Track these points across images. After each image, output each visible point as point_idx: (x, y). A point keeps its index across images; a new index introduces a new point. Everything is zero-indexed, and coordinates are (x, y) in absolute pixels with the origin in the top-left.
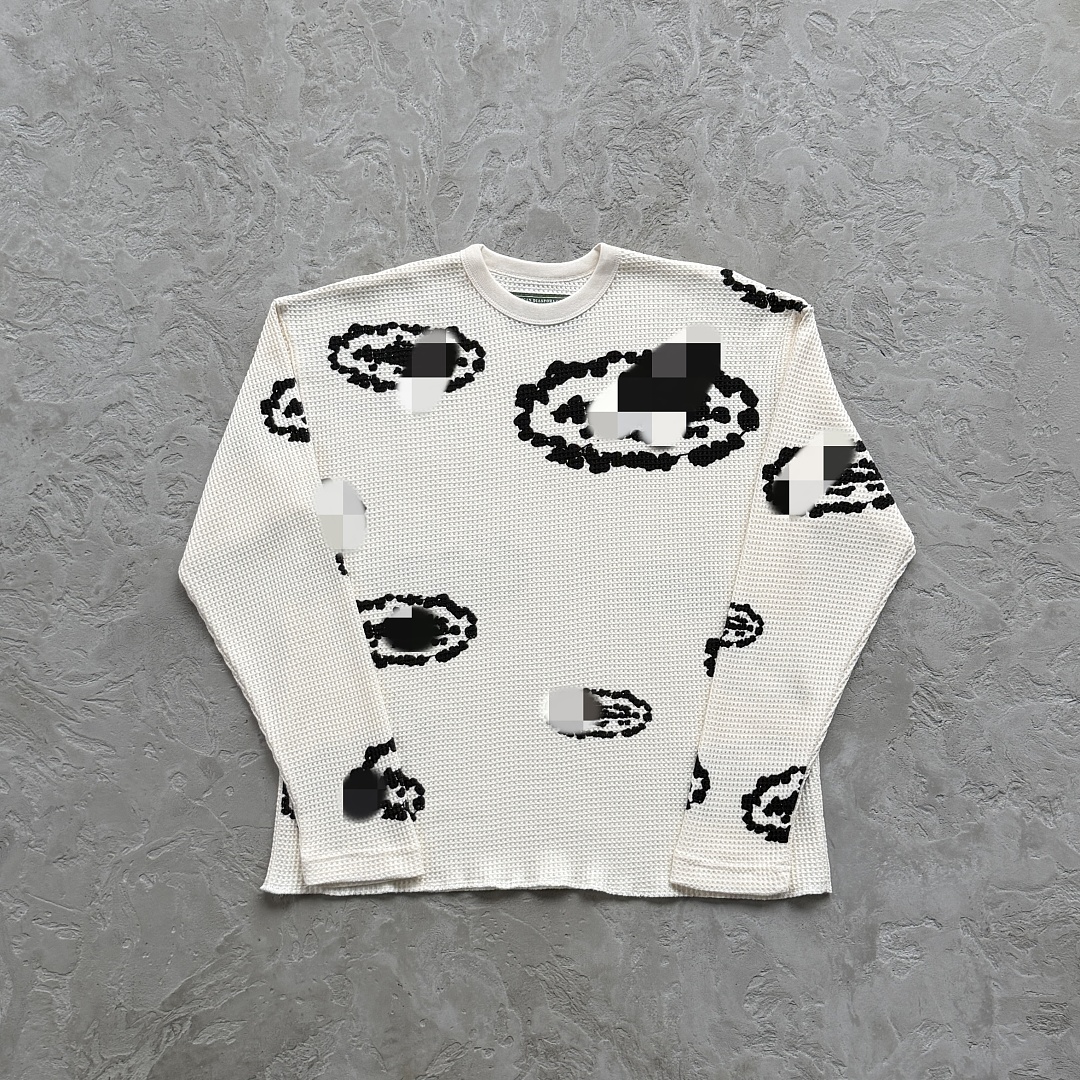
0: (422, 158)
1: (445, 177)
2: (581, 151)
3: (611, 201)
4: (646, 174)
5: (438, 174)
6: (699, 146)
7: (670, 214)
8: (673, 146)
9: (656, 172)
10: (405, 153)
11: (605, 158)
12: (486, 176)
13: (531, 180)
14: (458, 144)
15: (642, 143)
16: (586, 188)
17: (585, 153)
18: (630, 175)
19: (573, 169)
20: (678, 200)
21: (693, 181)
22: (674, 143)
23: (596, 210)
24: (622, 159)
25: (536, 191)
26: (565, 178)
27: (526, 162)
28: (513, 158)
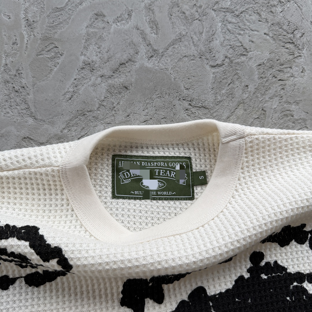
0: (23, 23)
1: (45, 39)
2: (187, 13)
3: (222, 57)
4: (256, 33)
5: (39, 36)
6: (304, 9)
7: (285, 70)
8: (279, 9)
9: (266, 31)
10: (6, 19)
11: (213, 19)
12: (89, 37)
13: (137, 38)
14: (62, 9)
15: (247, 6)
16: (195, 45)
17: (192, 14)
18: (240, 34)
19: (181, 29)
20: (291, 57)
21: (304, 39)
22: (279, 6)
23: (208, 67)
24: (230, 19)
25: (143, 49)
26: (173, 37)
27: (132, 23)
28: (118, 20)
